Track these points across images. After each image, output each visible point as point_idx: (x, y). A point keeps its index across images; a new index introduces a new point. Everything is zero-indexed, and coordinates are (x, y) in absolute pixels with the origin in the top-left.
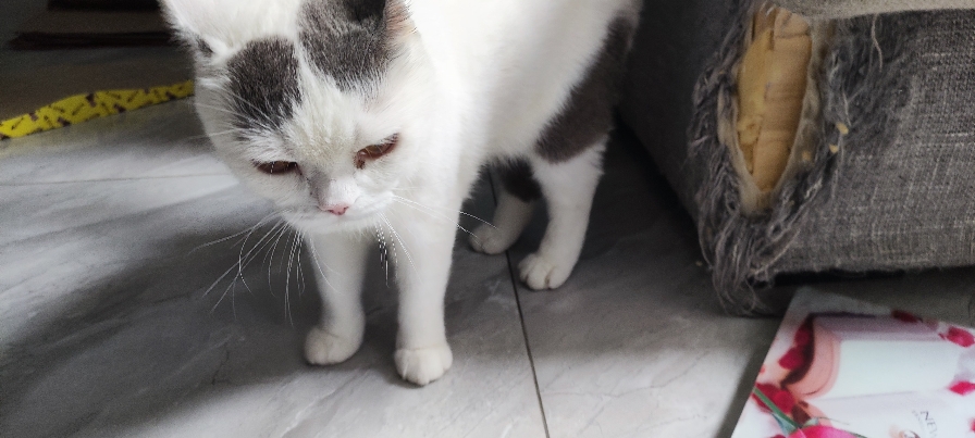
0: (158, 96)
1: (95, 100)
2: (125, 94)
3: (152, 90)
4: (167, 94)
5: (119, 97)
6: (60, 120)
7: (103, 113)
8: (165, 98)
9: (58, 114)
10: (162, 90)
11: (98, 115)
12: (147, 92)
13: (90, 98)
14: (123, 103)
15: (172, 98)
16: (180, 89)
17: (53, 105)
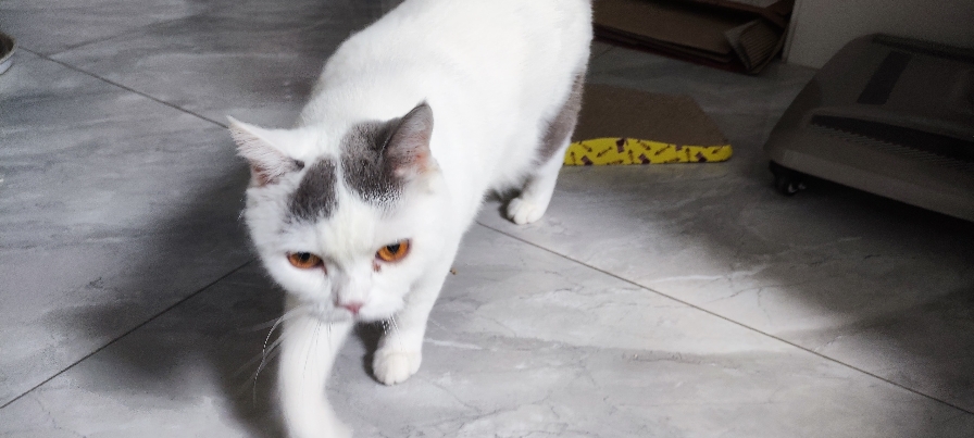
0: (688, 156)
1: (625, 145)
2: (656, 146)
3: (685, 148)
4: (699, 155)
5: (648, 148)
6: (584, 158)
7: (627, 161)
8: (694, 159)
9: (585, 153)
10: (695, 150)
11: (621, 162)
12: (678, 149)
13: (620, 144)
14: (650, 155)
15: (702, 160)
16: (715, 152)
17: (584, 143)
